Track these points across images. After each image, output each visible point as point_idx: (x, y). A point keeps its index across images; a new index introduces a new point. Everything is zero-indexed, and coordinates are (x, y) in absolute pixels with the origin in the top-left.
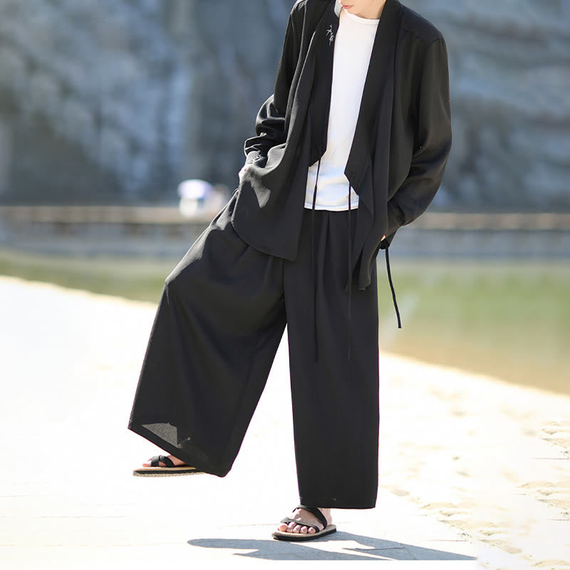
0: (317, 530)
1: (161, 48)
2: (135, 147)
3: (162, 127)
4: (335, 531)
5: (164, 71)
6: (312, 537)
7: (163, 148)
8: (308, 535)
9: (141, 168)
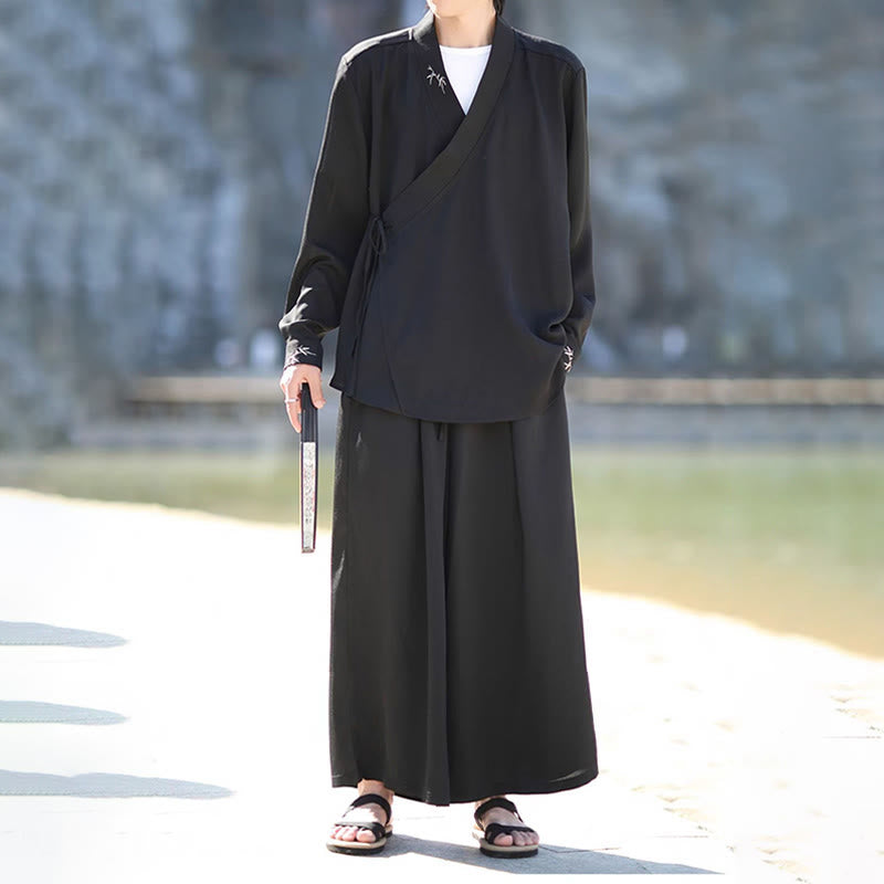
1: (200, 152)
2: (166, 294)
3: (204, 264)
5: (205, 185)
7: (206, 294)
9: (175, 322)
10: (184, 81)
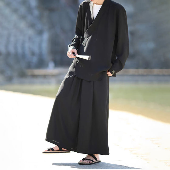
0: (93, 161)
4: (100, 162)
6: (91, 164)
8: (90, 163)
10: (36, 12)
